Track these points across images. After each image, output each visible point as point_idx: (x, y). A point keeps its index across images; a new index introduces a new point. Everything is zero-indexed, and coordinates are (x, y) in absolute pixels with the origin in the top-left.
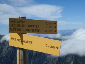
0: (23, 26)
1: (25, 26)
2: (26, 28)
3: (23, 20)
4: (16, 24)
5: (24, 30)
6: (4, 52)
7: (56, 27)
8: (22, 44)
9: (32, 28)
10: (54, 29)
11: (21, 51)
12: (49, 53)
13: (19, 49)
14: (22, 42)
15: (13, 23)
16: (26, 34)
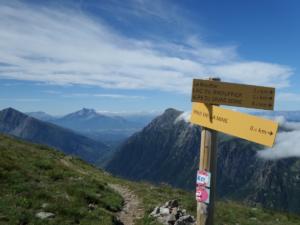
0: (215, 92)
1: (219, 93)
2: (219, 96)
3: (215, 83)
4: (204, 88)
5: (216, 99)
6: (181, 140)
7: (272, 98)
8: (211, 121)
9: (230, 97)
10: (268, 102)
11: (208, 133)
12: (257, 142)
13: (206, 129)
14: (211, 118)
15: (199, 87)
16: (218, 105)
